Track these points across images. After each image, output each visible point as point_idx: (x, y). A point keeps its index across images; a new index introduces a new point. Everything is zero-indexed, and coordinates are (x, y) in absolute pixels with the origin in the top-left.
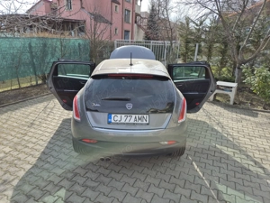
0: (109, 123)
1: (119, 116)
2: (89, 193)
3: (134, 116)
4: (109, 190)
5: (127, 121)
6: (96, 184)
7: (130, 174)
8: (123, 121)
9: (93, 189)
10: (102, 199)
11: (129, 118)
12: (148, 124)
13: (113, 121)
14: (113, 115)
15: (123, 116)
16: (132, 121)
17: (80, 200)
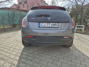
0: (39, 27)
1: (44, 23)
2: (29, 62)
3: (51, 24)
4: (39, 60)
5: (48, 26)
6: (32, 58)
7: (48, 54)
8: (46, 26)
9: (31, 60)
10: (36, 65)
11: (49, 25)
12: (58, 27)
13: (41, 26)
14: (41, 23)
15: (46, 23)
16: (50, 26)
17: (24, 65)
